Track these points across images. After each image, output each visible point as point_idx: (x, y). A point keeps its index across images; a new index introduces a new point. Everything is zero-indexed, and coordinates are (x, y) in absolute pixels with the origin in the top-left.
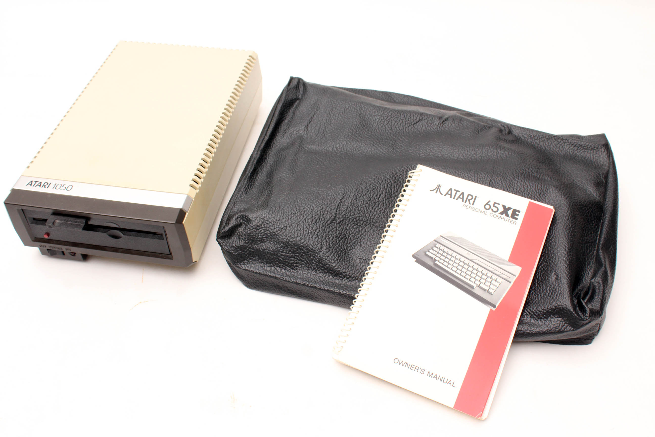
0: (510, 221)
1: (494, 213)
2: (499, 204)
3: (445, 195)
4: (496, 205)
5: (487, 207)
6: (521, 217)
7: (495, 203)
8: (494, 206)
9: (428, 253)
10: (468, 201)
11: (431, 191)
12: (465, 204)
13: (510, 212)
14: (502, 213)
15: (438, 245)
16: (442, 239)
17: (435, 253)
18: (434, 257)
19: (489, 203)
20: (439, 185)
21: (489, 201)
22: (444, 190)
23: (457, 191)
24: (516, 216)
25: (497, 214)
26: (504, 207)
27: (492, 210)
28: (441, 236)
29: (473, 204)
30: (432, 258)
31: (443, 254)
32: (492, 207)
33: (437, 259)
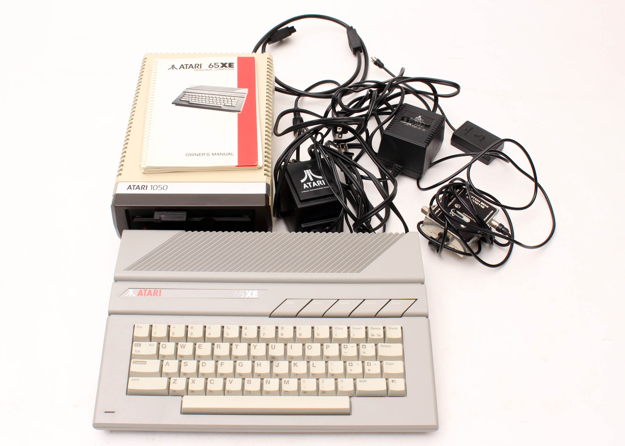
0: (229, 69)
1: (217, 68)
2: (218, 63)
3: (180, 69)
4: (216, 64)
5: (211, 66)
6: (236, 65)
7: (215, 64)
8: (215, 65)
9: (182, 99)
10: (196, 67)
11: (169, 69)
12: (195, 69)
13: (227, 65)
14: (222, 67)
15: (187, 94)
16: (188, 90)
17: (187, 98)
18: (187, 100)
19: (211, 65)
20: (173, 65)
21: (211, 64)
22: (178, 66)
23: (187, 65)
24: (232, 66)
25: (219, 68)
26: (222, 64)
27: (215, 67)
28: (187, 89)
29: (201, 68)
30: (186, 101)
31: (193, 97)
32: (214, 66)
33: (189, 100)
